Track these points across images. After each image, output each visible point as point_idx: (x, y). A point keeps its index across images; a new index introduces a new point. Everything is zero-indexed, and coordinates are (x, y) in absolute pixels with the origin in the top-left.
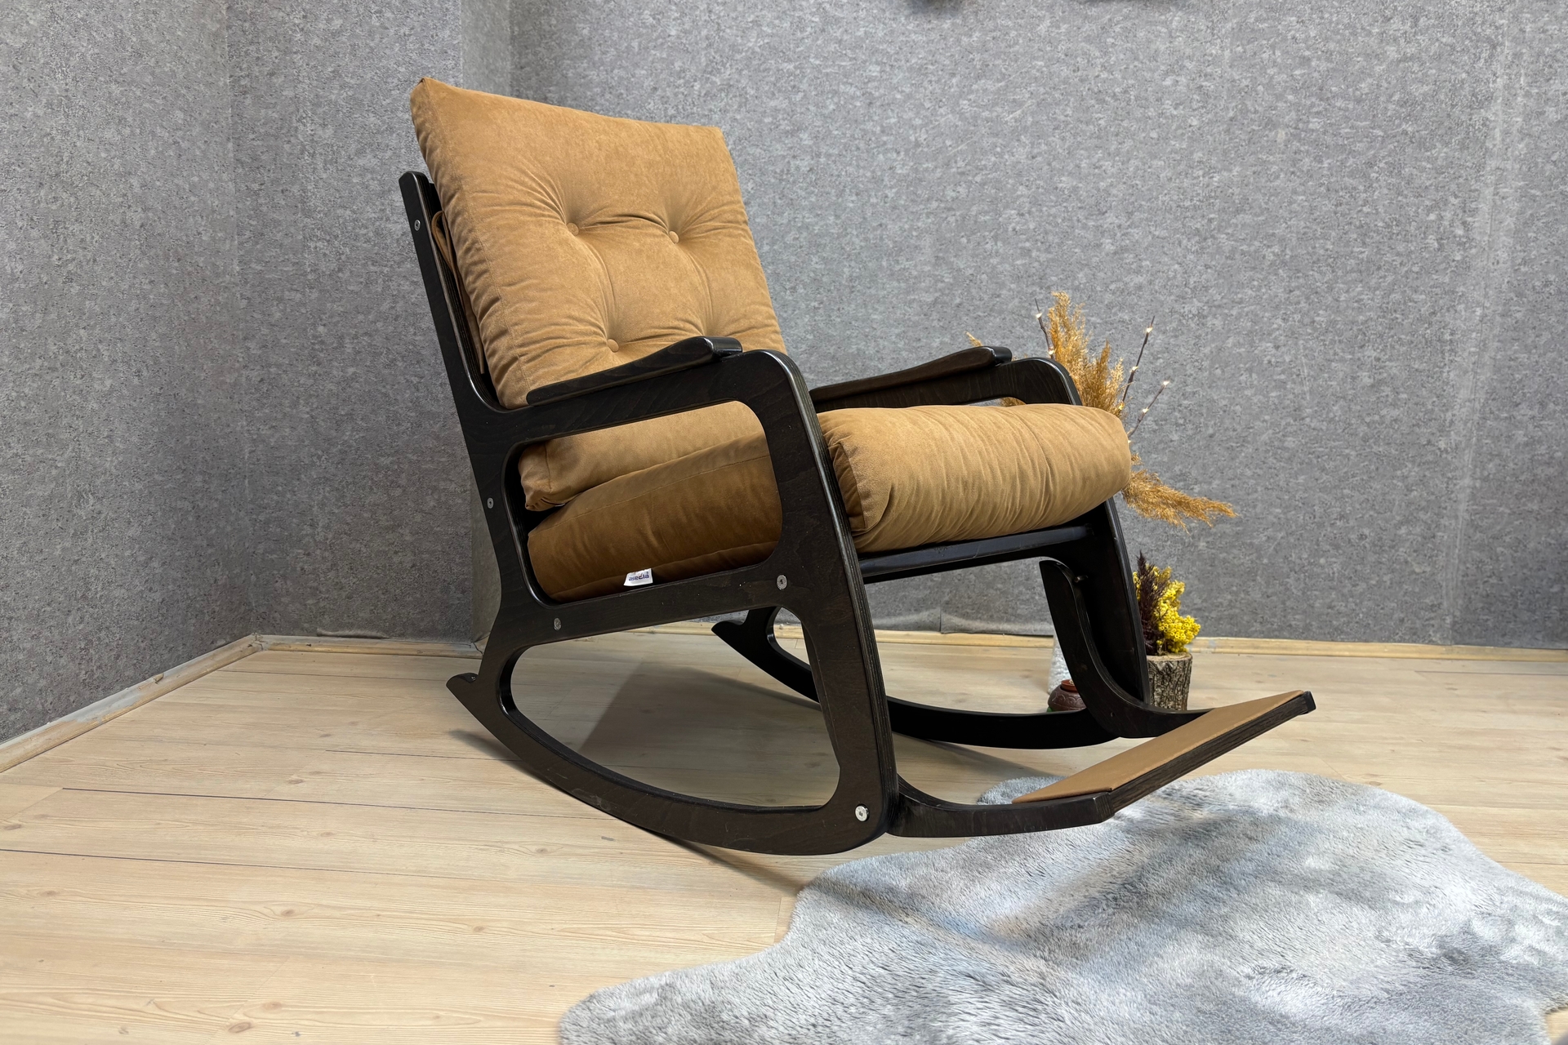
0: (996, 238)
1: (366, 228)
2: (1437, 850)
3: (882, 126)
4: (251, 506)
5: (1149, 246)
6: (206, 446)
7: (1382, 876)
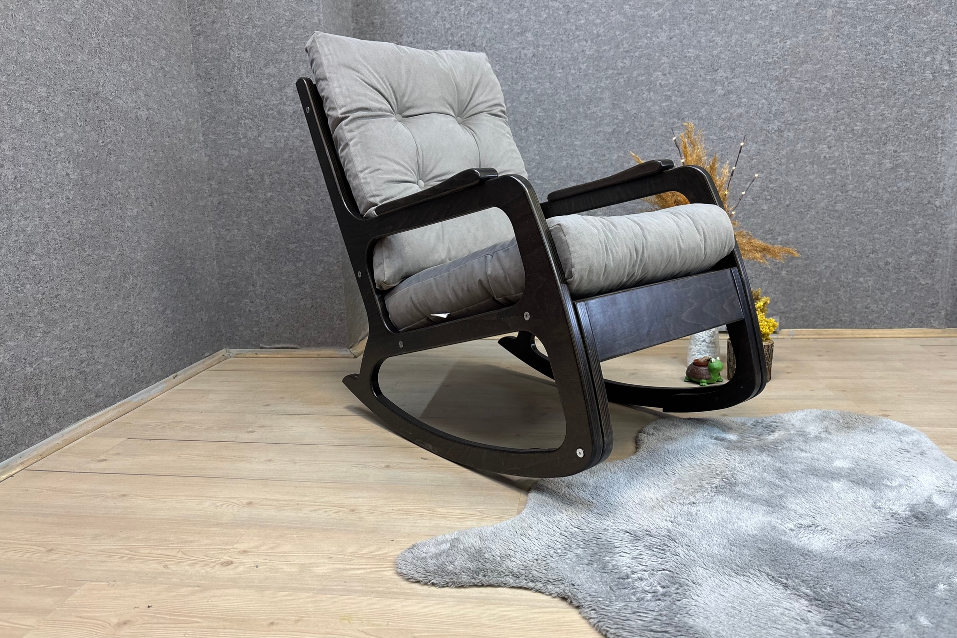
0: (649, 90)
1: (273, 110)
2: (917, 454)
3: (576, 25)
4: (219, 276)
5: (746, 89)
6: (191, 243)
7: (881, 470)
